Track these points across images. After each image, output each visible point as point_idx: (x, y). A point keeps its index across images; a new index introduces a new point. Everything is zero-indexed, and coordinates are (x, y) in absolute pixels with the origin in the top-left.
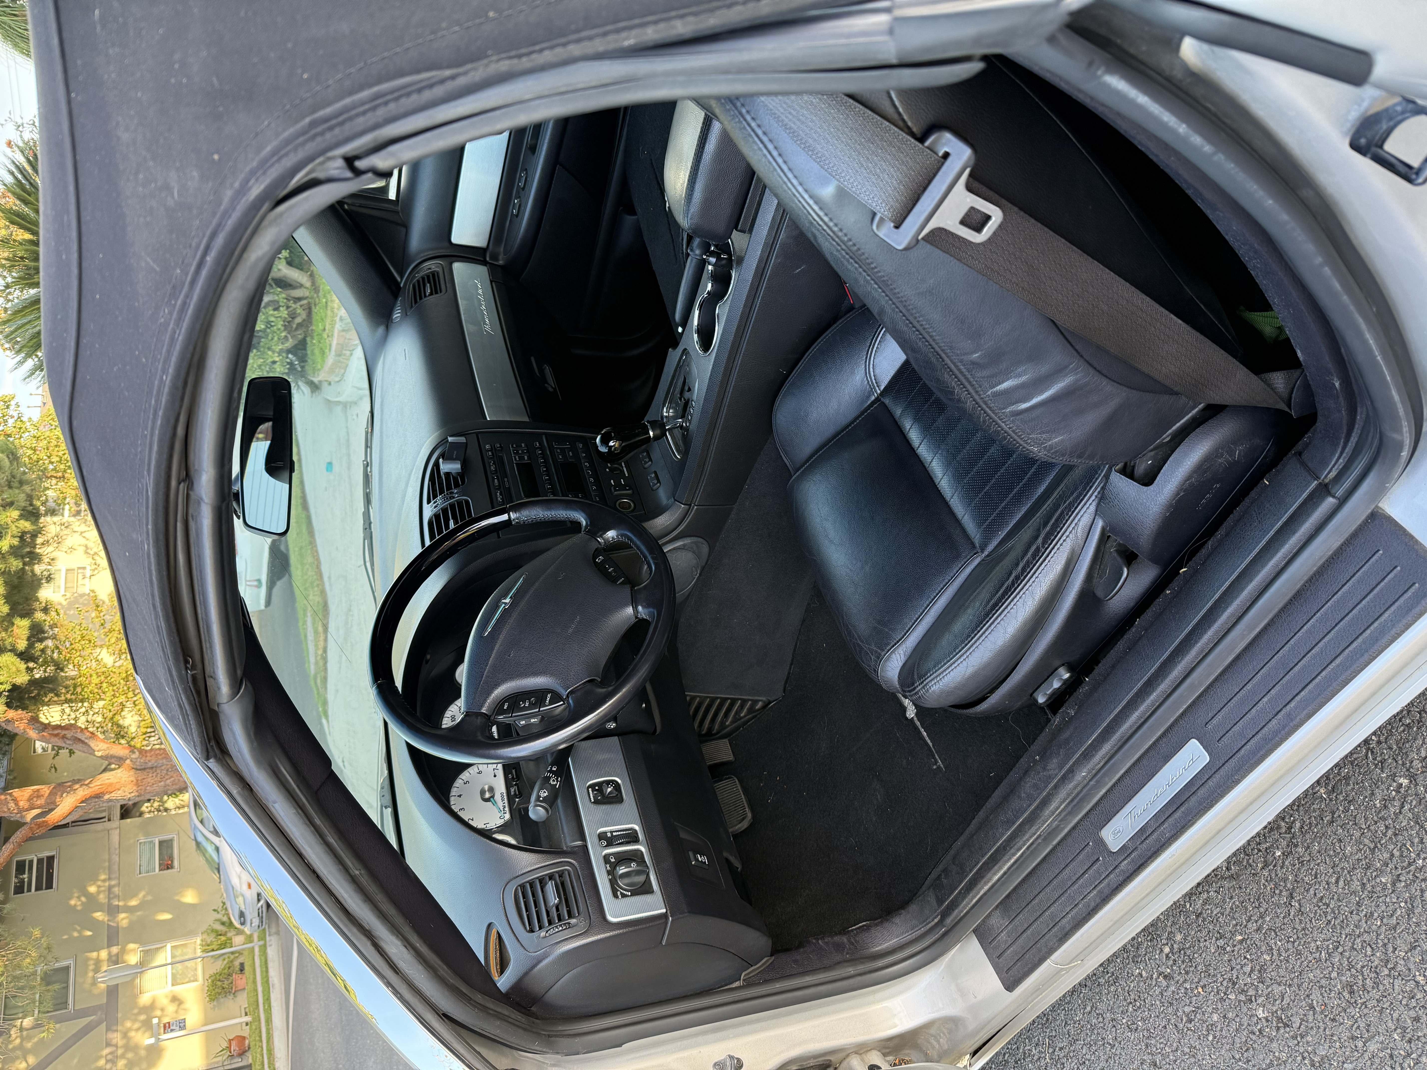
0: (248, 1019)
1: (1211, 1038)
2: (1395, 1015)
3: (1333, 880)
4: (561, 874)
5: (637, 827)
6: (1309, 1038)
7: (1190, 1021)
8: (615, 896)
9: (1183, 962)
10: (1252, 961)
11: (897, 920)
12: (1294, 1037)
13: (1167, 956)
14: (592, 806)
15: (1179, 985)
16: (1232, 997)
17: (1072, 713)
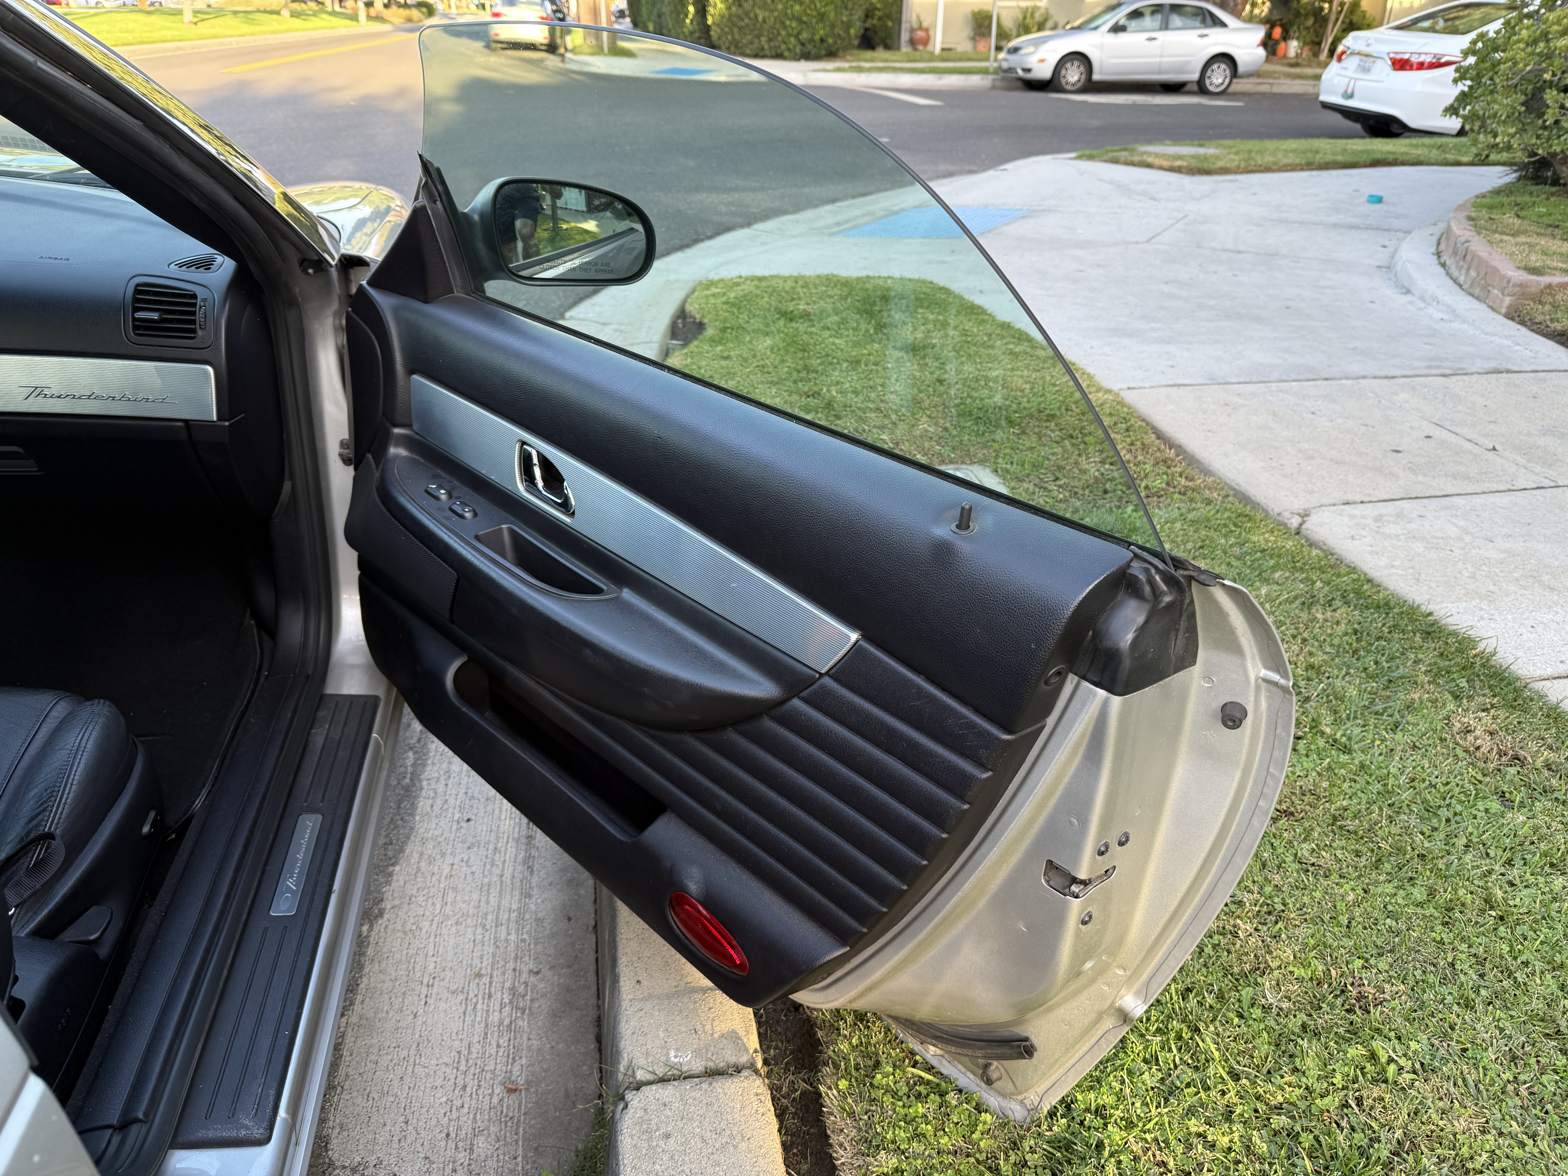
0: (938, 49)
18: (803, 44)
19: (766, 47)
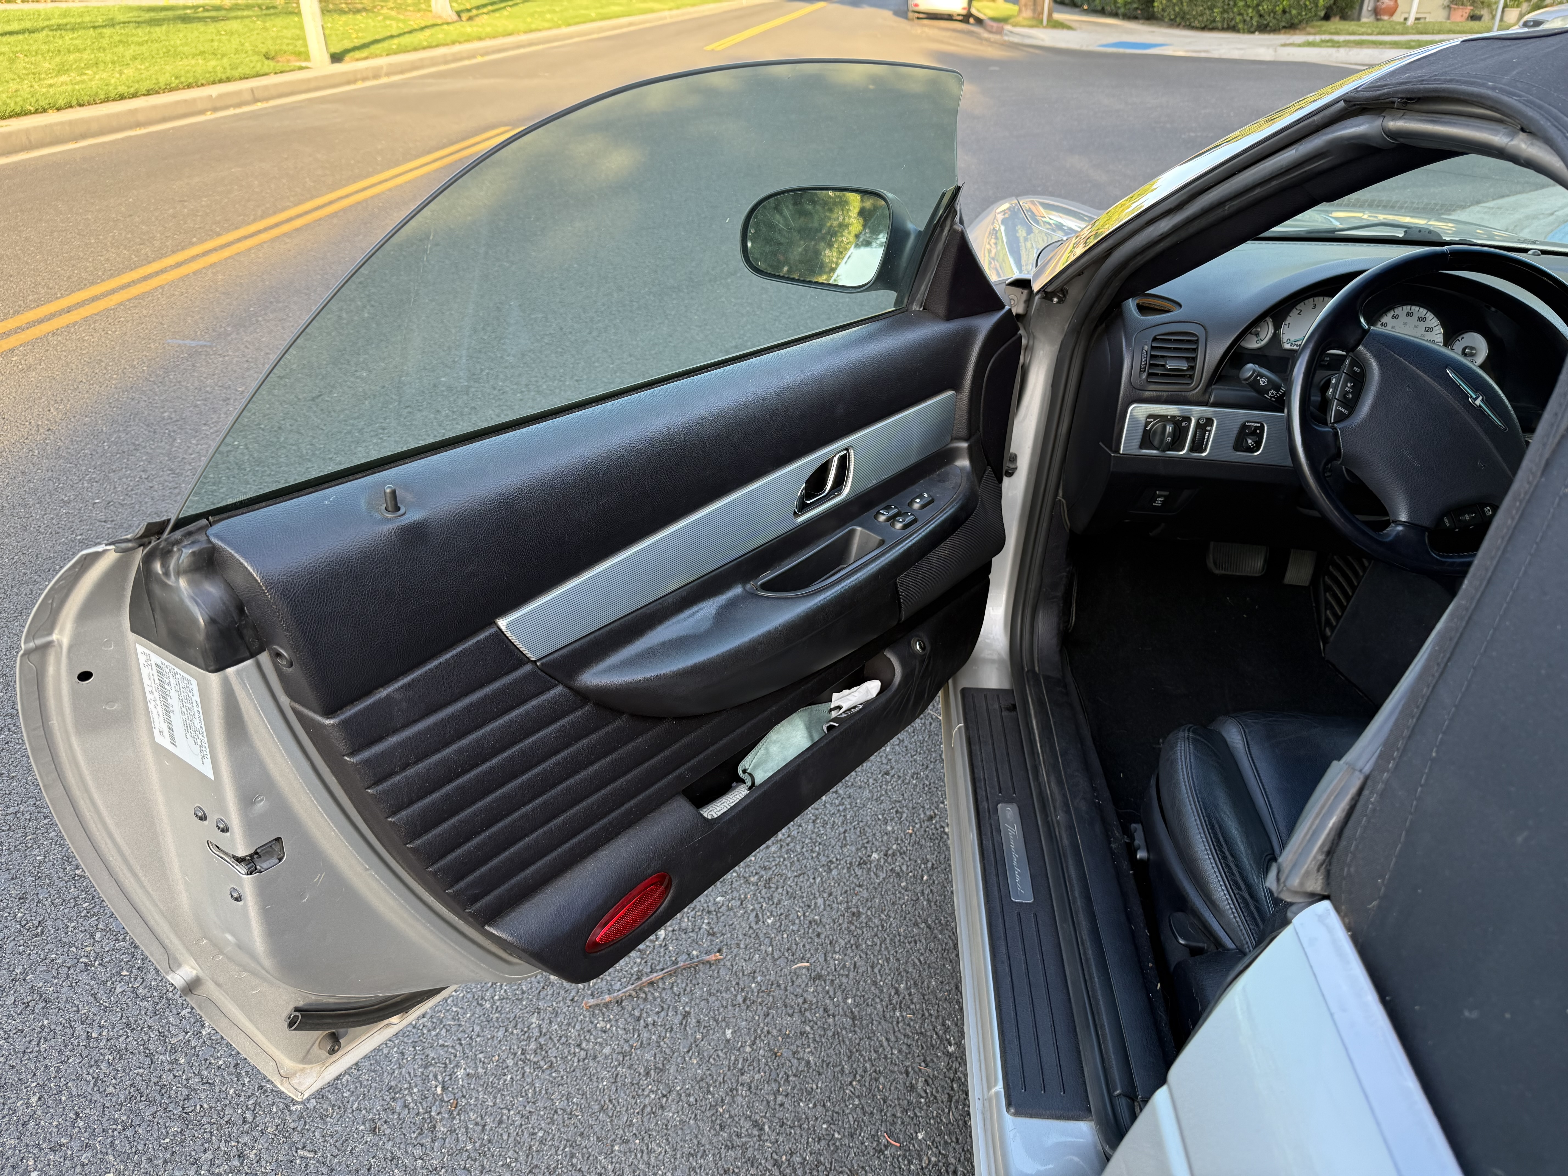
0: (1411, 21)
1: (880, 817)
2: (827, 927)
3: (922, 959)
4: (1191, 377)
5: (1204, 454)
6: (845, 871)
7: (897, 812)
8: (1150, 416)
9: (933, 834)
10: (907, 874)
11: (1054, 641)
12: (851, 864)
13: (943, 827)
14: (1242, 422)
15: (922, 822)
16: (894, 847)
17: (1113, 846)
18: (1261, 16)
19: (1218, 19)
